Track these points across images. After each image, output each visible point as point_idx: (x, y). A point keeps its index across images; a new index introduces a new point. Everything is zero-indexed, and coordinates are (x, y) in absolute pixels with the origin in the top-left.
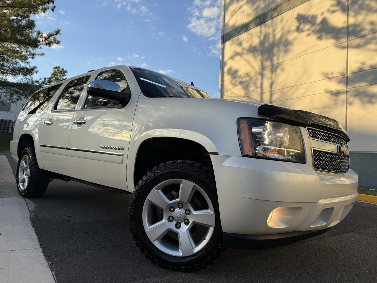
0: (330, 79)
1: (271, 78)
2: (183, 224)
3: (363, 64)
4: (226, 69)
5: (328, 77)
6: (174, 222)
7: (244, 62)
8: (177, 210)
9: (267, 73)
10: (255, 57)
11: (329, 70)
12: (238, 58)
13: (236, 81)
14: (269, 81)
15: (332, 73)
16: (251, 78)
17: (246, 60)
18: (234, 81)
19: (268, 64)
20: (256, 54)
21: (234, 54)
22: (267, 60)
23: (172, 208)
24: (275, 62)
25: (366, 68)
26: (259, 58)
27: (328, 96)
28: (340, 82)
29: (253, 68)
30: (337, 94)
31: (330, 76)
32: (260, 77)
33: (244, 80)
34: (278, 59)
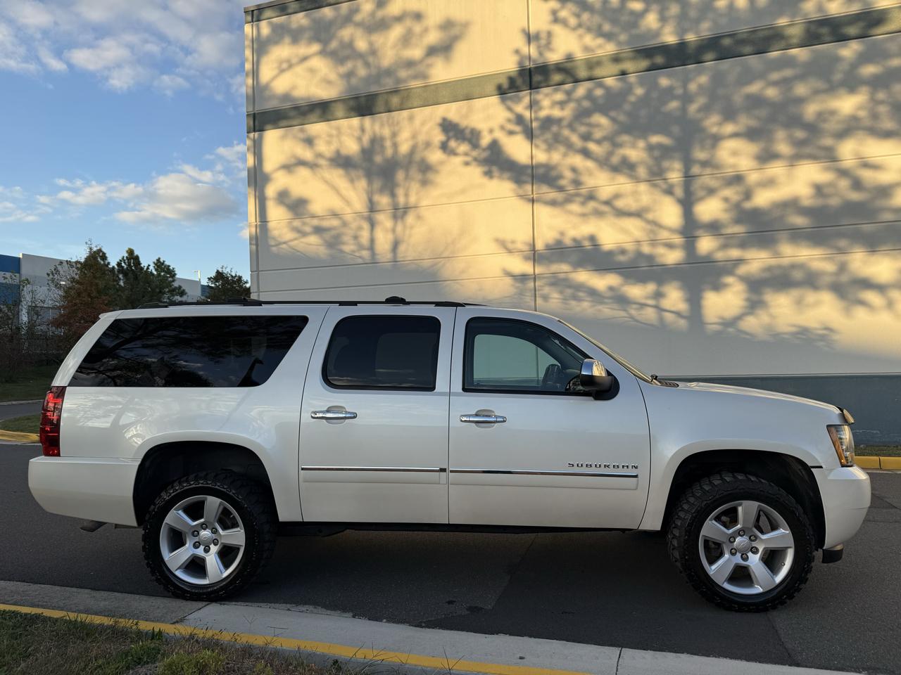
0: (510, 251)
1: (394, 231)
2: (750, 554)
3: (562, 234)
4: (271, 191)
5: (505, 246)
6: (739, 555)
7: (324, 187)
8: (738, 539)
9: (384, 220)
10: (352, 181)
11: (508, 236)
12: (303, 172)
13: (304, 224)
14: (390, 237)
15: (513, 242)
16: (345, 224)
17: (326, 182)
18: (297, 223)
19: (384, 200)
20: (353, 173)
21: (293, 161)
22: (381, 191)
23: (731, 539)
24: (401, 200)
25: (568, 242)
26: (362, 184)
27: (508, 280)
28: (526, 258)
29: (348, 202)
30: (523, 278)
31: (510, 246)
32: (366, 225)
33: (326, 224)
34: (407, 195)
